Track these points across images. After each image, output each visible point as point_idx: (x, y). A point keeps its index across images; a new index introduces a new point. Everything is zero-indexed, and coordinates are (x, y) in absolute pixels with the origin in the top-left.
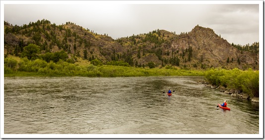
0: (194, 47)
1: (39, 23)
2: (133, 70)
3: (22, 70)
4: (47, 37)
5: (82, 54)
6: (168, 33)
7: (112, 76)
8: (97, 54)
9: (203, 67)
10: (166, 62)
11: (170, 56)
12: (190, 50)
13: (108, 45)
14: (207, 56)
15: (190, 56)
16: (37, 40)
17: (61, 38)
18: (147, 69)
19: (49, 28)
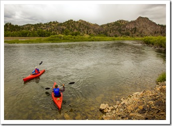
0: (137, 27)
1: (69, 21)
2: (108, 38)
3: (64, 39)
4: (72, 26)
5: (86, 32)
6: (125, 21)
7: (99, 41)
8: (92, 32)
9: (141, 36)
10: (123, 34)
11: (125, 31)
12: (135, 28)
13: (97, 28)
14: (144, 30)
15: (135, 31)
16: (68, 27)
17: (77, 26)
18: (114, 38)
19: (73, 23)
